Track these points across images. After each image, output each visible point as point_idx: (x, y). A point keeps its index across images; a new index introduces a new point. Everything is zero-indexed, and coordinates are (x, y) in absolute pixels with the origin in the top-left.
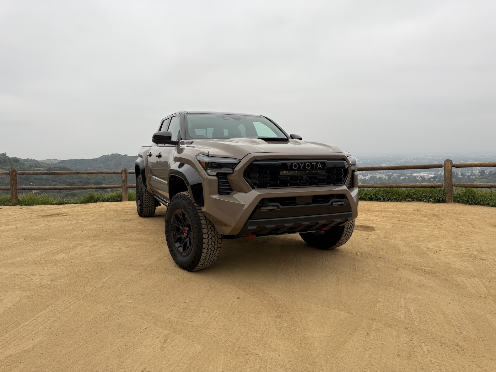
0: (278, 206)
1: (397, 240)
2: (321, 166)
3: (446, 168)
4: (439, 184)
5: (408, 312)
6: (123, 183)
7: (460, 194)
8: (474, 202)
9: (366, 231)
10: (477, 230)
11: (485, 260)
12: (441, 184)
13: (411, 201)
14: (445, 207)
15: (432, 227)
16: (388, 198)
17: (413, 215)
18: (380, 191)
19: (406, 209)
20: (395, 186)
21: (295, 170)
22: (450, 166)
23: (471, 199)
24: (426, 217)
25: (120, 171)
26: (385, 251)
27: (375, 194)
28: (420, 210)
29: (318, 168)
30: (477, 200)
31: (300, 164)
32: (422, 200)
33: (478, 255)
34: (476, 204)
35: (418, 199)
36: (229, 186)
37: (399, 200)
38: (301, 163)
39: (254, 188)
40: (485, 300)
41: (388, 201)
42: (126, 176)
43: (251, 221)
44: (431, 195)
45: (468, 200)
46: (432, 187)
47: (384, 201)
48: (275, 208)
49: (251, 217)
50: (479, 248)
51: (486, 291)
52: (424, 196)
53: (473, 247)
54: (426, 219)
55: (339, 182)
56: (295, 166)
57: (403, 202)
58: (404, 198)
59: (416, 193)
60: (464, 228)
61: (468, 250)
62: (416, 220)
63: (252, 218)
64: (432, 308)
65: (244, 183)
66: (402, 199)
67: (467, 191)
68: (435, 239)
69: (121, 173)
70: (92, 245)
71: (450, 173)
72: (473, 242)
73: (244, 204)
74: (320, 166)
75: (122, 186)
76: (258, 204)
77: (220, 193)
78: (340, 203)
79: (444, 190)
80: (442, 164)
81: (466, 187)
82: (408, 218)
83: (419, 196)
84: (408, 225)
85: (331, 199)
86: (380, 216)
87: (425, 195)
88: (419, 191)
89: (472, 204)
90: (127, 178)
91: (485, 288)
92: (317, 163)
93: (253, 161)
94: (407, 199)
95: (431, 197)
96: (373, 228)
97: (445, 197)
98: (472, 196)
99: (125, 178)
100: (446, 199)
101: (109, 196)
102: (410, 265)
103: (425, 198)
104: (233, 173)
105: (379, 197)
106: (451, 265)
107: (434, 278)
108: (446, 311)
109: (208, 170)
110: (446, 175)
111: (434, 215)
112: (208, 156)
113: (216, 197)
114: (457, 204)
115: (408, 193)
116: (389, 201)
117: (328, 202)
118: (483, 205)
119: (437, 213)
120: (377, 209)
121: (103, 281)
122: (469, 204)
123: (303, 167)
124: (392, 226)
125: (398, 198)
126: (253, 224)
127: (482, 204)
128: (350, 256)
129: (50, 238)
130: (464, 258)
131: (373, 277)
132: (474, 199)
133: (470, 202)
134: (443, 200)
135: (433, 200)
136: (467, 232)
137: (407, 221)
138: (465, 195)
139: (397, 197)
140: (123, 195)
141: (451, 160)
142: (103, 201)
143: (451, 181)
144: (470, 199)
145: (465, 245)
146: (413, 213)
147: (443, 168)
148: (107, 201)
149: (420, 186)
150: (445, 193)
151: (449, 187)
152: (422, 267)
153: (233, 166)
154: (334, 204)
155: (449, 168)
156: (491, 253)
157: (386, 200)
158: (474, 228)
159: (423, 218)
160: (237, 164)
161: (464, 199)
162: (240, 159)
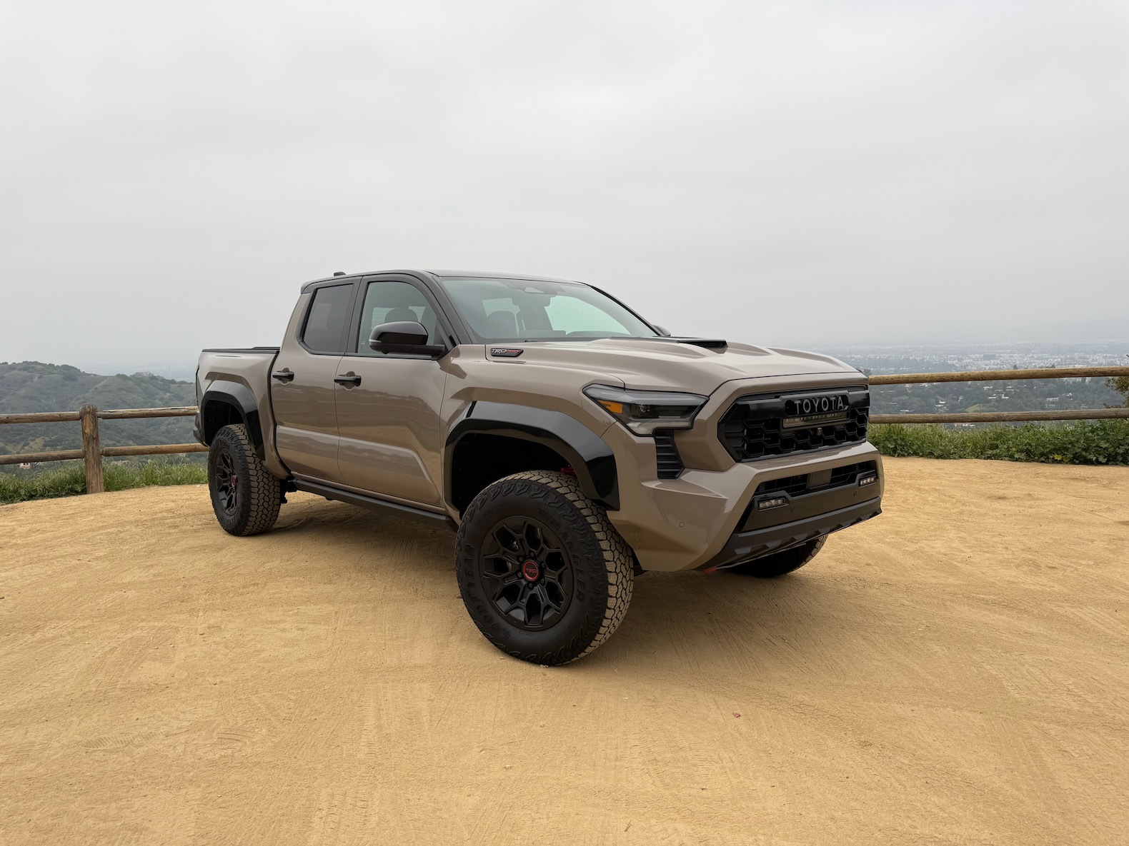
0: (784, 497)
2: (842, 405)
6: (88, 443)
8: (906, 452)
10: (973, 508)
21: (806, 415)
23: (901, 445)
25: (77, 413)
26: (877, 568)
29: (838, 408)
31: (814, 401)
33: (1035, 559)
34: (909, 455)
36: (677, 457)
38: (815, 399)
39: (738, 461)
42: (95, 425)
43: (738, 535)
48: (780, 501)
50: (1023, 546)
53: (1010, 544)
56: (807, 405)
60: (948, 505)
61: (1010, 551)
63: (743, 530)
65: (718, 449)
69: (81, 418)
70: (209, 628)
73: (724, 497)
74: (840, 403)
75: (85, 452)
76: (753, 496)
77: (661, 476)
78: (868, 479)
85: (857, 474)
89: (903, 456)
90: (97, 432)
92: (836, 397)
93: (738, 399)
98: (903, 439)
99: (93, 431)
101: (47, 483)
104: (691, 427)
109: (631, 421)
112: (624, 388)
113: (654, 485)
117: (855, 480)
118: (922, 456)
121: (369, 724)
122: (898, 456)
123: (818, 407)
126: (743, 542)
127: (921, 454)
132: (906, 445)
140: (89, 478)
142: (32, 496)
148: (43, 496)
153: (690, 411)
154: (862, 482)
158: (964, 504)
160: (703, 406)
161: (889, 445)
162: (708, 395)
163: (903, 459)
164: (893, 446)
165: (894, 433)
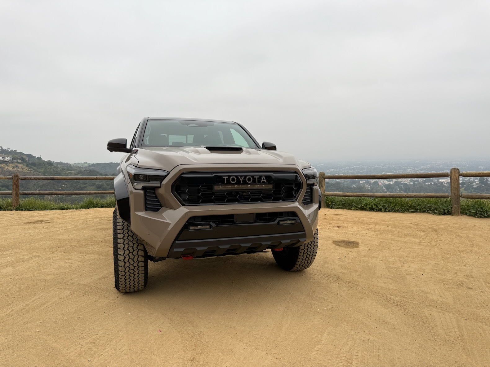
0: (211, 225)
1: (378, 259)
2: (265, 180)
3: (452, 178)
4: (445, 194)
5: (349, 360)
7: (468, 206)
8: (483, 215)
9: (348, 248)
10: (475, 249)
11: (471, 288)
12: (446, 194)
13: (415, 212)
14: (449, 219)
15: (425, 244)
16: (390, 209)
17: (409, 229)
18: (382, 201)
19: (404, 222)
20: (397, 195)
21: (234, 184)
22: (457, 175)
23: (480, 211)
24: (423, 231)
26: (358, 273)
27: (376, 204)
28: (419, 224)
29: (261, 182)
30: (486, 213)
31: (239, 177)
32: (426, 211)
33: (465, 282)
34: (485, 217)
35: (422, 210)
36: (158, 201)
37: (401, 210)
38: (241, 176)
39: (183, 205)
40: (453, 345)
41: (389, 211)
43: (177, 242)
44: (436, 207)
45: (476, 212)
46: (437, 197)
47: (385, 211)
48: (207, 227)
49: (177, 238)
50: (470, 273)
51: (458, 333)
52: (428, 207)
53: (462, 271)
54: (422, 234)
55: (290, 197)
56: (233, 180)
57: (406, 213)
58: (407, 208)
59: (420, 203)
60: (461, 246)
61: (456, 275)
62: (411, 235)
63: (179, 239)
64: (381, 356)
65: (171, 198)
66: (404, 210)
67: (476, 203)
68: (423, 259)
70: (47, 258)
71: (457, 183)
72: (465, 266)
73: (170, 222)
74: (263, 180)
76: (186, 223)
77: (147, 209)
78: (288, 221)
79: (450, 201)
80: (448, 173)
81: (474, 198)
82: (403, 233)
83: (424, 207)
84: (398, 241)
85: (277, 218)
86: (373, 229)
87: (430, 206)
88: (423, 202)
89: (481, 217)
91: (458, 328)
92: (261, 177)
93: (183, 174)
94: (410, 210)
95: (436, 209)
96: (358, 243)
97: (451, 209)
98: (482, 208)
100: (452, 210)
102: (379, 293)
103: (430, 209)
104: (160, 187)
105: (381, 207)
106: (428, 295)
107: (400, 312)
108: (397, 360)
109: (134, 182)
110: (453, 185)
111: (433, 230)
112: (137, 167)
113: (142, 214)
114: (465, 216)
115: (412, 203)
116: (391, 212)
117: (274, 221)
119: (436, 228)
120: (372, 221)
121: (26, 303)
122: (478, 217)
123: (243, 181)
124: (381, 242)
125: (401, 209)
126: (180, 246)
128: (316, 278)
129: (12, 249)
130: (447, 286)
131: (330, 307)
132: (483, 212)
133: (479, 215)
134: (448, 212)
135: (438, 212)
136: (463, 251)
137: (400, 236)
138: (473, 207)
139: (400, 207)
141: (458, 169)
143: (458, 191)
144: (478, 211)
145: (454, 268)
146: (410, 227)
147: (449, 177)
149: (424, 196)
150: (452, 205)
151: (456, 198)
152: (392, 297)
153: (161, 178)
154: (281, 223)
155: (455, 177)
156: (481, 280)
157: (387, 211)
158: (473, 246)
159: (419, 233)
160: (165, 176)
161: (473, 211)
162: (169, 171)
163: (481, 219)
164: (475, 212)
165: (477, 204)
